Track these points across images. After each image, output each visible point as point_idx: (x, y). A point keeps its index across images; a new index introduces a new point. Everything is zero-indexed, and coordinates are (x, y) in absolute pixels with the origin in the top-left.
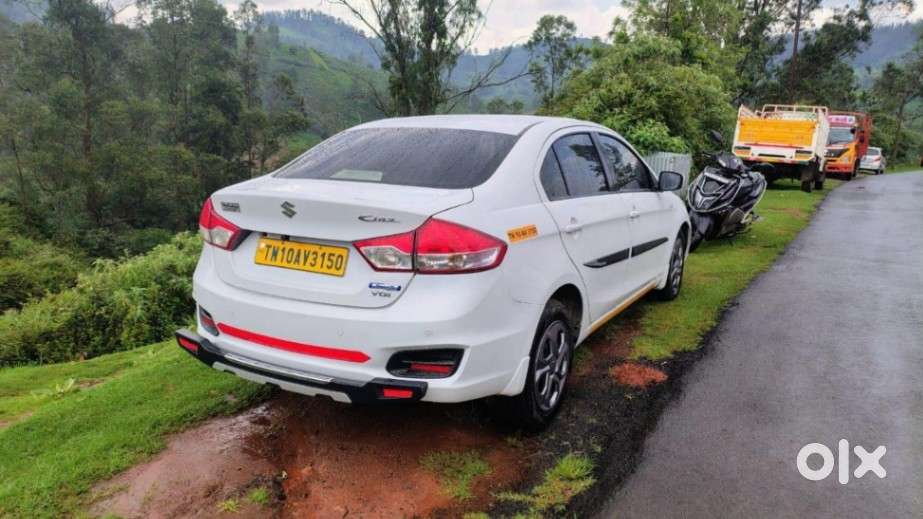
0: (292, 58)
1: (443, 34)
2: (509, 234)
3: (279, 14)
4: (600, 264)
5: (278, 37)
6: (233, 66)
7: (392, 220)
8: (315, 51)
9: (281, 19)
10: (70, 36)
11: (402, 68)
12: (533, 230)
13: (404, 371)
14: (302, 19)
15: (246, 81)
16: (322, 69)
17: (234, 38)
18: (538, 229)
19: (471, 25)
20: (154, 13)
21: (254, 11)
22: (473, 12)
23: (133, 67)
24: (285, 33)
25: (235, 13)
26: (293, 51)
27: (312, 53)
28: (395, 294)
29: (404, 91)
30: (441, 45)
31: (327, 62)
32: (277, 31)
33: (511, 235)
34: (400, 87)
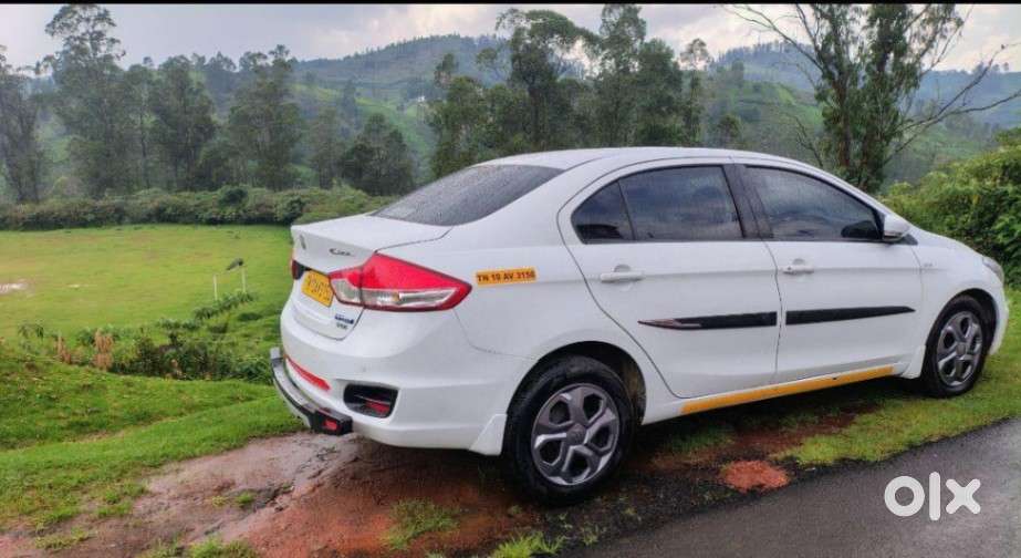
0: (755, 97)
1: (902, 51)
2: (479, 277)
3: (747, 49)
4: (678, 324)
5: (742, 75)
6: (676, 110)
7: (348, 254)
8: (783, 87)
9: (749, 55)
10: (527, 94)
11: (841, 97)
12: (531, 275)
13: (359, 405)
14: (773, 52)
15: (688, 126)
16: (789, 105)
17: (680, 82)
18: (537, 273)
19: (944, 37)
20: (602, 64)
21: (702, 50)
22: (949, 20)
23: (579, 118)
24: (751, 70)
25: (681, 54)
26: (757, 89)
27: (780, 91)
28: (350, 326)
29: (841, 125)
30: (897, 65)
31: (797, 97)
32: (742, 68)
33: (483, 278)
34: (837, 120)
